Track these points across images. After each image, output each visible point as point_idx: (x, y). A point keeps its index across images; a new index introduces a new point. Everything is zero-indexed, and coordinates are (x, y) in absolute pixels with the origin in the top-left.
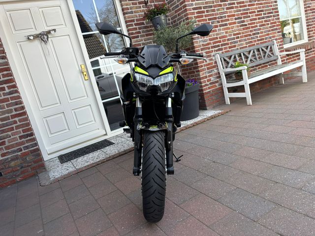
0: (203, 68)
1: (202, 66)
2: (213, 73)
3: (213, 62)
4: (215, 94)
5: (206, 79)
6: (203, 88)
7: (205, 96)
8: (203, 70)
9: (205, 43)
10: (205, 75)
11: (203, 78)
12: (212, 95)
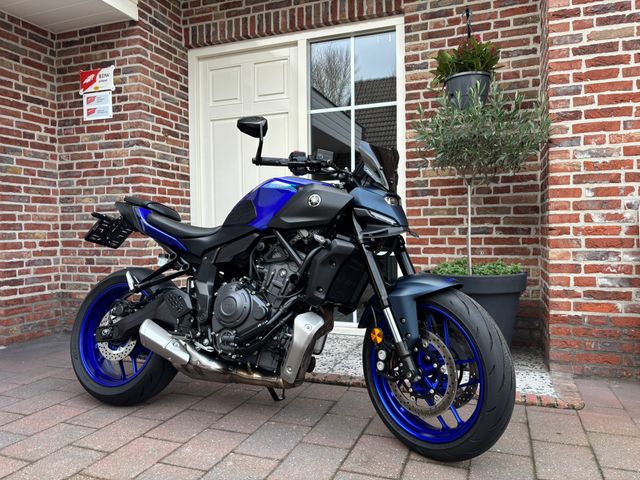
0: (571, 236)
1: (566, 231)
2: (613, 261)
3: (624, 226)
4: (604, 334)
5: (572, 276)
6: (551, 300)
7: (551, 326)
8: (567, 244)
9: (600, 160)
10: (571, 262)
11: (559, 268)
12: (586, 333)
